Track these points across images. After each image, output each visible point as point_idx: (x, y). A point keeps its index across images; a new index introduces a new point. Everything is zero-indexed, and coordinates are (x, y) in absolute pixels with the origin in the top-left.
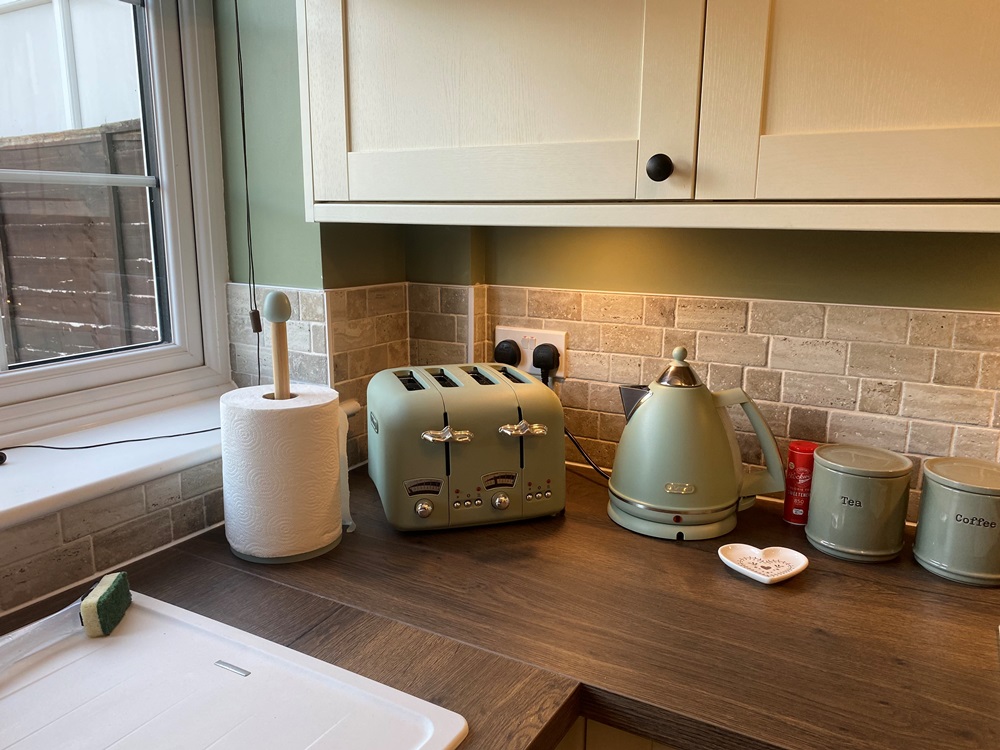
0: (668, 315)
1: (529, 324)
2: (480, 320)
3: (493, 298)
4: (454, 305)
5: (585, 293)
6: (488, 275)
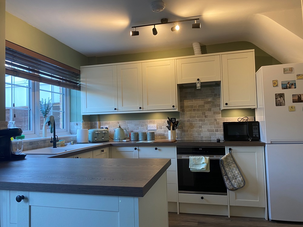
0: (119, 123)
1: (104, 125)
2: (99, 125)
3: (100, 123)
4: (96, 124)
5: (110, 121)
6: (99, 121)
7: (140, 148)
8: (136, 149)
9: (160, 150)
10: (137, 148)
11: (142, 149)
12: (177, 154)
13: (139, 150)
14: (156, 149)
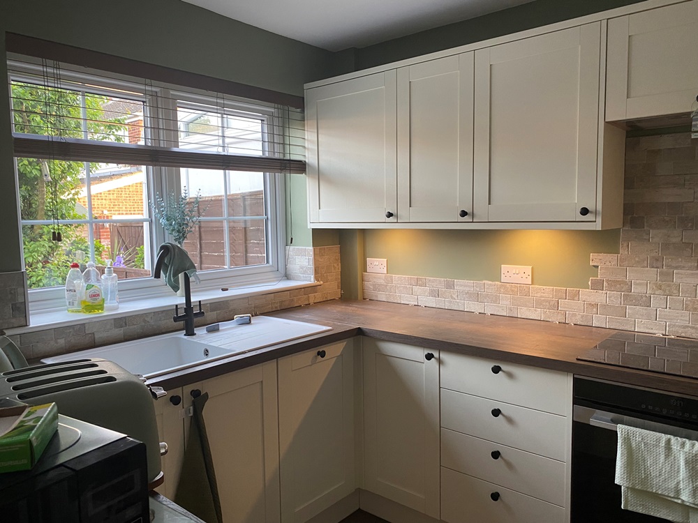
7: (445, 356)
8: (429, 357)
9: (510, 375)
10: (436, 354)
11: (450, 359)
12: (576, 401)
13: (440, 362)
14: (496, 370)
